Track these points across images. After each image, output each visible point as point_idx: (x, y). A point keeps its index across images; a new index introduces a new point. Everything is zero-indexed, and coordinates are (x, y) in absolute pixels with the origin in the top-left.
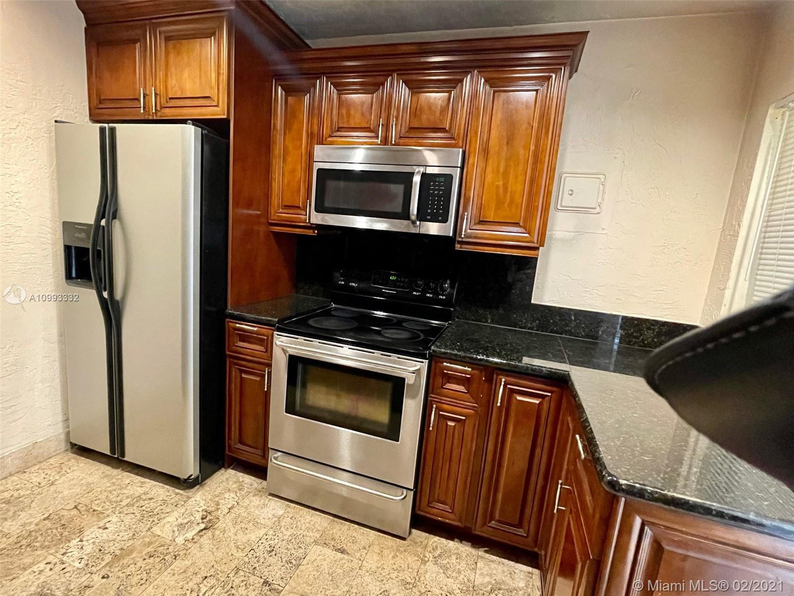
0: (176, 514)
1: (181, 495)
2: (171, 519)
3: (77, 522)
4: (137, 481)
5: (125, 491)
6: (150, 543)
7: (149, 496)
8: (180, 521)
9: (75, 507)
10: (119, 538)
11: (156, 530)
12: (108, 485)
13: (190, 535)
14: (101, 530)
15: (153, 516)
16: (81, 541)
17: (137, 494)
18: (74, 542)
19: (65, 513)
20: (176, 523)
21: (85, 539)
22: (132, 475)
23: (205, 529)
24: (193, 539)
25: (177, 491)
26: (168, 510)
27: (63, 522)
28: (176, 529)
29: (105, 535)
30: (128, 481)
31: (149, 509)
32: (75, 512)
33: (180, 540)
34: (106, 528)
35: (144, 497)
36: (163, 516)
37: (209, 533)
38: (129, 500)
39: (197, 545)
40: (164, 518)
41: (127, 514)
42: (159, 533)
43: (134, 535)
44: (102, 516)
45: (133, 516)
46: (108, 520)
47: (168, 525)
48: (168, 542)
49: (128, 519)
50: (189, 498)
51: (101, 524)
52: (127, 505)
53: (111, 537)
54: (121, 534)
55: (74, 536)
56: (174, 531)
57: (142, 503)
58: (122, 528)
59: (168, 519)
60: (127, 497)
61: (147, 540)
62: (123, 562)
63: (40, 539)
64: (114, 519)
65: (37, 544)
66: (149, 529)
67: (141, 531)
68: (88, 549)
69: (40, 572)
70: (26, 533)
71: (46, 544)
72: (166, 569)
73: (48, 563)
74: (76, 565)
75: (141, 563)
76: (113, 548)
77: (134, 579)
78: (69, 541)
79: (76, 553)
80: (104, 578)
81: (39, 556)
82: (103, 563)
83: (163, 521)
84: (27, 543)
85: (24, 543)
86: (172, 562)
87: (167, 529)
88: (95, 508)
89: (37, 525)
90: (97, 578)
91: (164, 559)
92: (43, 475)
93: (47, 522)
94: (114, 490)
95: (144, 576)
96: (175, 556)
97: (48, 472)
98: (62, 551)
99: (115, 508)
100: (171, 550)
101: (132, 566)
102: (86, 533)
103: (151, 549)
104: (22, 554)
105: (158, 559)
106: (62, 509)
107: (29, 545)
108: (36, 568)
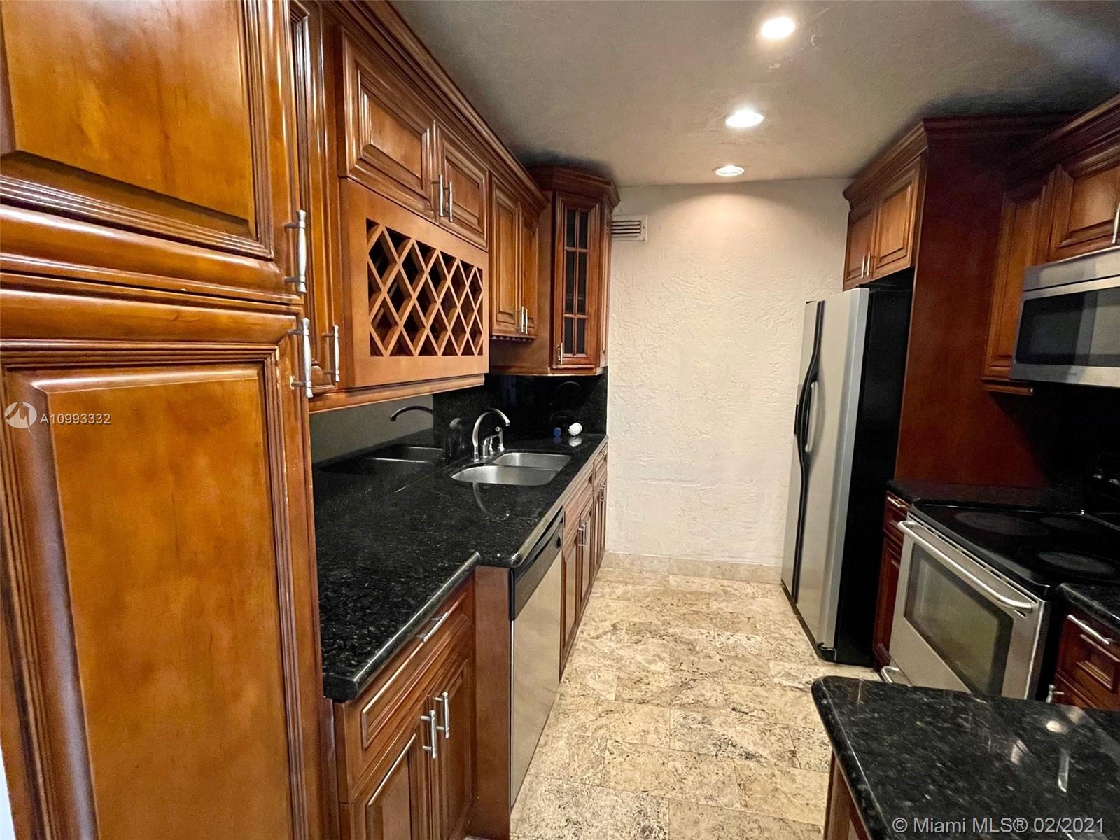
0: (794, 665)
1: (814, 659)
2: (788, 666)
3: (741, 626)
4: (798, 629)
5: (783, 630)
6: (760, 666)
7: (793, 644)
8: (792, 671)
9: (749, 618)
10: (749, 650)
11: (771, 664)
12: (779, 619)
13: (785, 683)
14: (746, 639)
15: (780, 655)
16: (732, 636)
17: (788, 636)
18: (729, 633)
19: (742, 617)
20: (787, 670)
21: (735, 636)
22: (799, 624)
23: (800, 689)
24: (785, 687)
25: (815, 655)
26: (793, 659)
27: (735, 620)
28: (783, 672)
29: (745, 642)
30: (792, 625)
31: (782, 650)
32: (746, 620)
33: (777, 680)
34: (750, 640)
35: (789, 641)
36: (786, 660)
37: (799, 694)
38: (779, 636)
39: (783, 692)
40: (785, 661)
41: (768, 642)
42: (771, 666)
43: (758, 655)
44: (756, 632)
45: (770, 645)
46: (755, 636)
47: (781, 667)
48: (769, 675)
49: (765, 645)
50: (816, 664)
51: (750, 636)
52: (774, 638)
53: (746, 646)
54: (752, 649)
55: (732, 630)
56: (780, 673)
57: (784, 643)
58: (757, 647)
59: (786, 664)
60: (780, 634)
61: (761, 663)
62: (737, 662)
63: (718, 620)
64: (759, 639)
65: (715, 621)
66: (769, 659)
67: (763, 657)
68: (730, 642)
69: (702, 634)
70: (716, 613)
71: (718, 624)
72: (750, 685)
73: (709, 633)
74: (718, 644)
75: (743, 670)
76: (740, 652)
77: (731, 674)
78: (727, 631)
79: (723, 639)
80: (720, 660)
81: (709, 626)
82: (728, 654)
83: (781, 663)
84: (712, 617)
85: (711, 616)
86: (757, 686)
87: (779, 668)
88: (758, 626)
89: (724, 613)
90: (718, 657)
91: (756, 680)
92: (754, 591)
93: (730, 615)
94: (778, 625)
95: (737, 678)
96: (763, 685)
97: (759, 591)
98: (720, 633)
99: (767, 634)
100: (765, 680)
101: (738, 668)
102: (738, 634)
103: (756, 669)
104: (705, 620)
105: (753, 677)
106: (743, 614)
107: (711, 619)
108: (702, 631)
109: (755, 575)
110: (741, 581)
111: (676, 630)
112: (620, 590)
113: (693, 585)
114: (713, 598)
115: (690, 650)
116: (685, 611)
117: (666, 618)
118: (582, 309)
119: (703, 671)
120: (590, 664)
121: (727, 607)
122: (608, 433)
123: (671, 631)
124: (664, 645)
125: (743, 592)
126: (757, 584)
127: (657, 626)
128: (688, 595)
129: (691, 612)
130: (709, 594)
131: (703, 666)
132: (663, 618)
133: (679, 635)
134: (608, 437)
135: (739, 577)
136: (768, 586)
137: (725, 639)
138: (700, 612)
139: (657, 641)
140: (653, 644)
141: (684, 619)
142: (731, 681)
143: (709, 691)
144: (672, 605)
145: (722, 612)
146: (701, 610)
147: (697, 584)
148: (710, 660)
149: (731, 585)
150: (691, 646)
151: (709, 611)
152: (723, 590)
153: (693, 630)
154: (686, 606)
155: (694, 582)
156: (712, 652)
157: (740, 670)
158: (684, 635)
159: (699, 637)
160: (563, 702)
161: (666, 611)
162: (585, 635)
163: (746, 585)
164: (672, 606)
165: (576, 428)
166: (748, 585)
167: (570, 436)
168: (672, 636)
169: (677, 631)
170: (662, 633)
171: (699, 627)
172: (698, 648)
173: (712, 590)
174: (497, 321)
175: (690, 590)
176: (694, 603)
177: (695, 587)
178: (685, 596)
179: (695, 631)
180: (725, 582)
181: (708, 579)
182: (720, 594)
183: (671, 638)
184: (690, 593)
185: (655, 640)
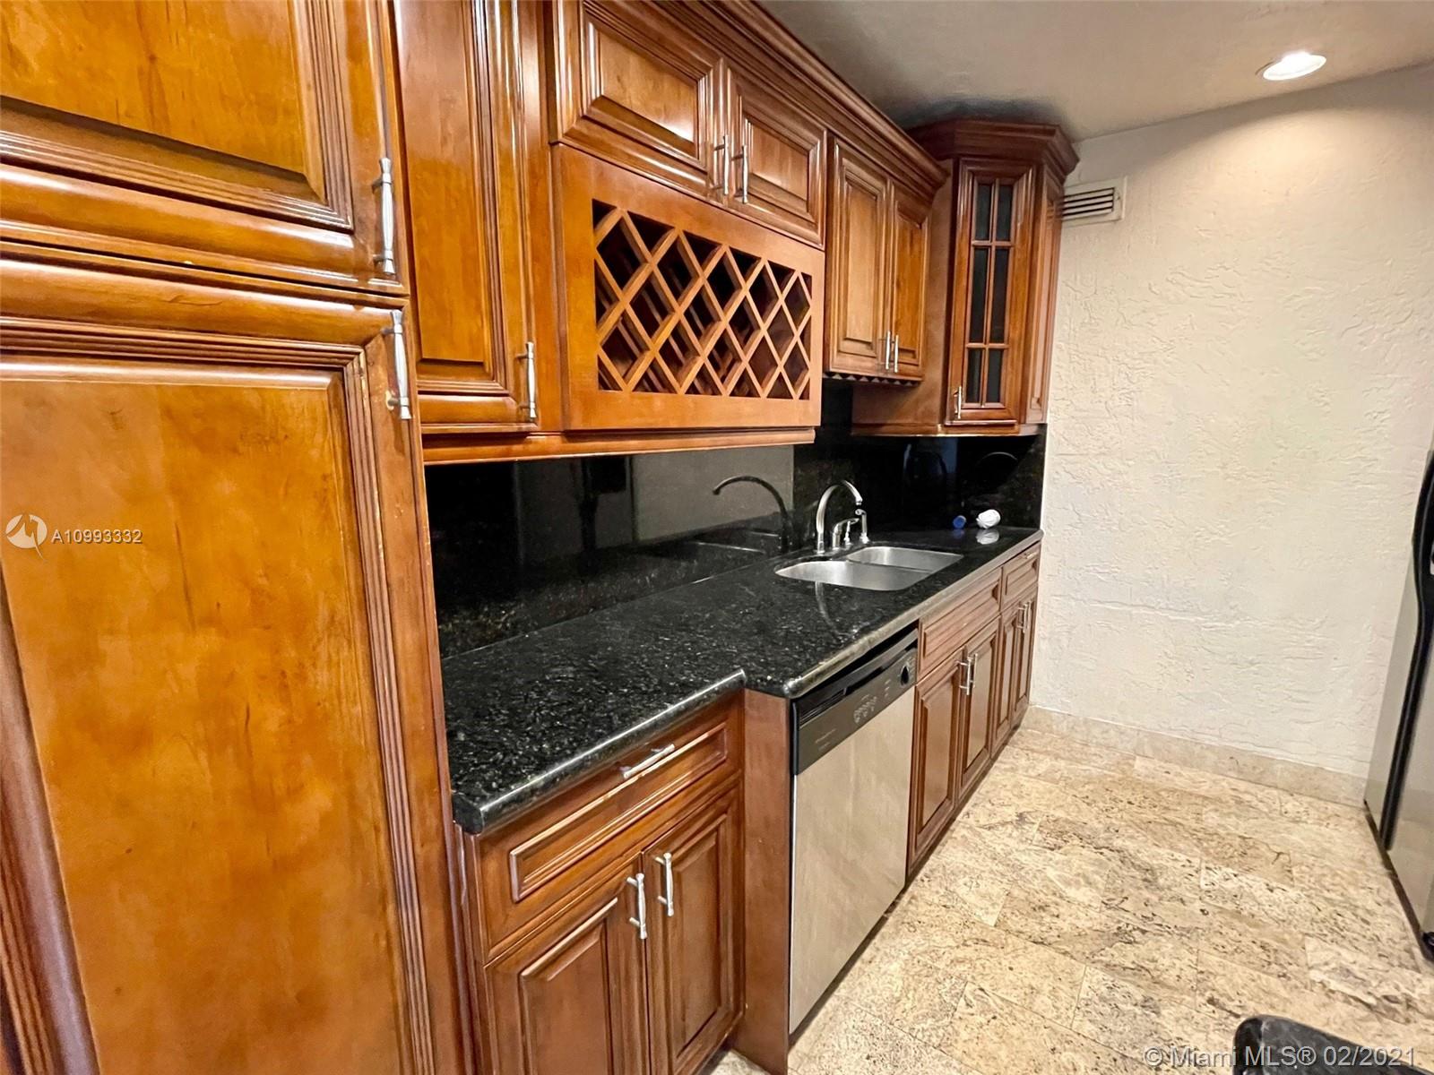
0: (1362, 958)
1: (1412, 956)
2: (1348, 955)
3: (1257, 863)
4: (1385, 896)
5: (1351, 889)
6: (1284, 942)
7: (1370, 919)
8: (1355, 968)
9: (1279, 854)
10: (1267, 907)
11: (1311, 944)
12: (1346, 868)
13: (1333, 985)
14: (1264, 887)
15: (1335, 932)
16: (1235, 875)
17: (1359, 903)
18: (1230, 870)
19: (1263, 849)
20: (1344, 963)
21: (1240, 878)
22: (1391, 888)
23: (1368, 1005)
24: (1333, 992)
25: (1416, 950)
26: (1363, 947)
27: (1248, 852)
28: (1333, 965)
29: (1260, 892)
30: (1375, 886)
31: (1342, 925)
32: (1271, 855)
33: (1316, 975)
34: (1272, 891)
35: (1360, 912)
36: (1345, 944)
37: (1363, 1012)
38: (1340, 898)
39: (1326, 1000)
40: (1343, 947)
41: (1311, 903)
42: (1309, 947)
43: (1284, 921)
44: (1287, 880)
45: (1314, 910)
46: (1285, 887)
47: (1332, 954)
48: (1302, 961)
49: (1303, 906)
50: (1415, 968)
51: (1274, 884)
52: (1326, 899)
53: (1262, 900)
54: (1274, 908)
55: (1237, 867)
56: (1326, 964)
57: (1348, 914)
58: (1286, 907)
59: (1344, 953)
60: (1342, 895)
61: (1287, 937)
62: (1236, 923)
63: (1213, 844)
64: (1292, 893)
65: (1205, 844)
66: (1307, 934)
67: (1295, 927)
68: (1229, 885)
69: (1176, 860)
70: (1211, 831)
71: (1212, 851)
72: (1255, 969)
73: (1189, 861)
74: (1202, 883)
75: (1246, 940)
76: (1247, 907)
77: (1218, 940)
78: (1228, 866)
79: (1216, 877)
80: (1202, 911)
81: (1192, 851)
82: (1220, 905)
83: (1334, 947)
84: (1202, 837)
85: (1200, 835)
86: (1271, 974)
87: (1324, 955)
88: (1294, 870)
89: (1228, 834)
90: (1198, 905)
91: (1270, 963)
92: (1302, 809)
93: (1238, 839)
94: (1342, 878)
95: (1229, 949)
96: (1284, 975)
97: (1312, 812)
98: (1211, 866)
99: (1311, 888)
100: (1290, 968)
101: (1235, 932)
102: (1250, 876)
103: (1275, 945)
104: (1186, 838)
105: (1265, 957)
106: (1267, 845)
107: (1199, 839)
108: (1177, 855)
109: (1307, 784)
110: (1276, 788)
111: (1128, 843)
112: (1044, 765)
113: (1176, 779)
114: (1212, 807)
115: (1145, 880)
116: (1151, 817)
117: (1114, 821)
118: (998, 336)
119: (1163, 921)
120: (968, 863)
121: (1236, 826)
122: (1042, 527)
123: (1118, 843)
124: (1101, 864)
125: (1277, 806)
126: (1309, 799)
127: (1096, 831)
128: (1163, 793)
129: (1163, 821)
130: (1205, 798)
131: (1165, 912)
132: (1108, 821)
133: (1132, 852)
134: (1042, 533)
135: (1269, 780)
136: (1331, 806)
137: (1220, 877)
138: (1181, 824)
139: (1089, 853)
140: (1080, 858)
141: (1147, 829)
142: (1214, 951)
143: (1170, 957)
144: (1130, 803)
145: (1221, 831)
146: (1184, 822)
147: (1183, 778)
148: (1182, 906)
149: (1252, 791)
150: (1150, 877)
151: (1198, 826)
152: (1233, 797)
153: (1161, 851)
154: (1156, 809)
155: (1180, 775)
156: (1188, 894)
157: (1240, 938)
158: (1140, 855)
159: (1168, 864)
160: (912, 908)
161: (1116, 810)
162: (971, 820)
163: (1286, 797)
164: (1128, 805)
165: (989, 517)
166: (1290, 798)
167: (979, 528)
168: (1118, 851)
169: (1131, 846)
170: (1101, 843)
171: (1172, 848)
172: (1161, 881)
173: (1213, 793)
174: (839, 351)
175: (1170, 785)
176: (1172, 807)
177: (1180, 783)
178: (1157, 793)
179: (1164, 852)
180: (1242, 786)
181: (1208, 774)
182: (1227, 802)
183: (1116, 854)
184: (1165, 790)
185: (1084, 851)
